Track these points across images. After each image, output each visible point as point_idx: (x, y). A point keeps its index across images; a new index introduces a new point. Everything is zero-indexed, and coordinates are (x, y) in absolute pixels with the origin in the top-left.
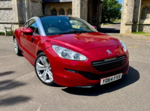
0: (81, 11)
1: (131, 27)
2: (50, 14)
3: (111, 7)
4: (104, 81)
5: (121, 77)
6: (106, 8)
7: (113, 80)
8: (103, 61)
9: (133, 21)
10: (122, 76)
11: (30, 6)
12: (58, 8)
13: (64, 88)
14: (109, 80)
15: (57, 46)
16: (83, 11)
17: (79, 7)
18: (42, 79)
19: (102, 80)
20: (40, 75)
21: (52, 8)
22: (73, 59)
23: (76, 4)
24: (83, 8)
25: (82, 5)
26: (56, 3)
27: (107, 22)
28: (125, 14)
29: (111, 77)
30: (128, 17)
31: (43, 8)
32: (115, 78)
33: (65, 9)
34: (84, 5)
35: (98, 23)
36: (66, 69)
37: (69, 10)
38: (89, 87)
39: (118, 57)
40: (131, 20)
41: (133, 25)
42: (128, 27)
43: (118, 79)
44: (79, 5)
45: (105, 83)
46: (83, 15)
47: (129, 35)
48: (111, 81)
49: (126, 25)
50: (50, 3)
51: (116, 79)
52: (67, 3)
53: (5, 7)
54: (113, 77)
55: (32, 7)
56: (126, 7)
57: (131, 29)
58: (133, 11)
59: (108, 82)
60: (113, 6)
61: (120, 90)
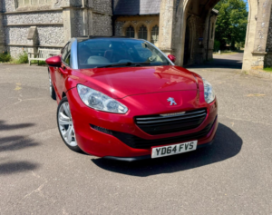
0: (173, 30)
1: (262, 58)
2: (124, 35)
3: (236, 23)
4: (158, 151)
5: (195, 148)
6: (227, 24)
7: (178, 152)
8: (158, 116)
9: (267, 48)
10: (198, 146)
11: (91, 21)
12: (136, 25)
13: (96, 158)
14: (168, 151)
15: (85, 87)
16: (178, 30)
17: (171, 23)
18: (65, 139)
19: (154, 150)
20: (64, 133)
21: (127, 24)
22: (106, 109)
23: (166, 18)
24: (178, 24)
25: (175, 19)
26: (134, 16)
27: (228, 49)
28: (252, 35)
29: (173, 146)
30: (258, 41)
31: (113, 24)
32: (180, 148)
33: (149, 27)
34: (179, 20)
35: (208, 50)
36: (93, 126)
37: (154, 28)
38: (130, 159)
39: (190, 110)
40: (263, 46)
41: (266, 55)
42: (256, 58)
43: (188, 150)
44: (171, 20)
45: (160, 156)
46: (177, 36)
47: (256, 72)
48: (173, 153)
49: (254, 54)
50: (124, 16)
51: (183, 151)
52: (150, 15)
53: (53, 22)
54: (178, 145)
55: (95, 22)
56: (255, 22)
57: (262, 63)
58: (267, 30)
59: (166, 155)
60: (240, 20)
61: (191, 170)
